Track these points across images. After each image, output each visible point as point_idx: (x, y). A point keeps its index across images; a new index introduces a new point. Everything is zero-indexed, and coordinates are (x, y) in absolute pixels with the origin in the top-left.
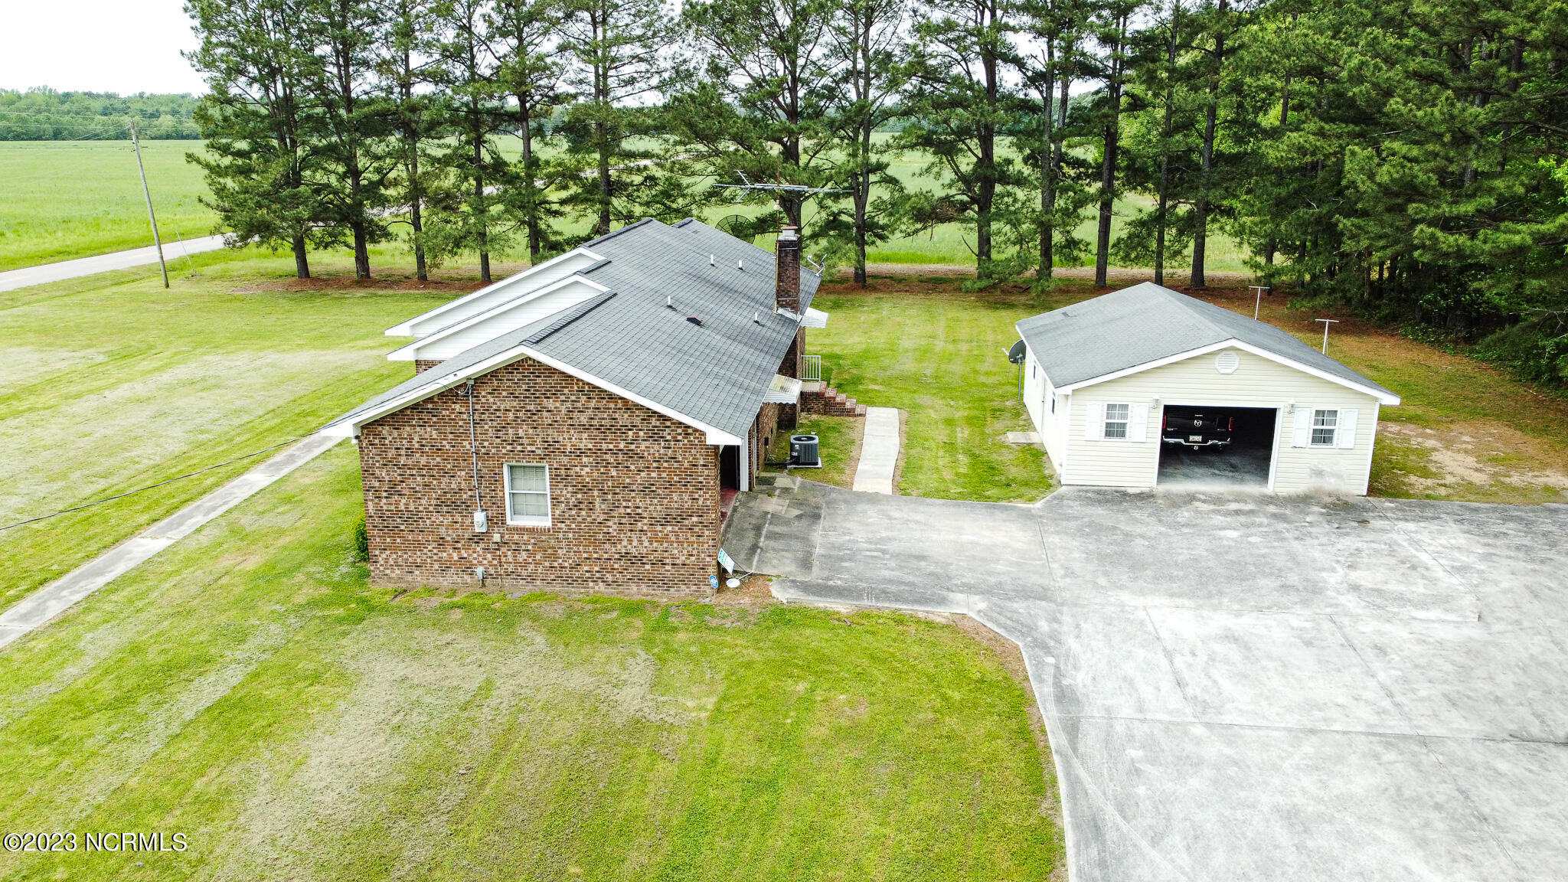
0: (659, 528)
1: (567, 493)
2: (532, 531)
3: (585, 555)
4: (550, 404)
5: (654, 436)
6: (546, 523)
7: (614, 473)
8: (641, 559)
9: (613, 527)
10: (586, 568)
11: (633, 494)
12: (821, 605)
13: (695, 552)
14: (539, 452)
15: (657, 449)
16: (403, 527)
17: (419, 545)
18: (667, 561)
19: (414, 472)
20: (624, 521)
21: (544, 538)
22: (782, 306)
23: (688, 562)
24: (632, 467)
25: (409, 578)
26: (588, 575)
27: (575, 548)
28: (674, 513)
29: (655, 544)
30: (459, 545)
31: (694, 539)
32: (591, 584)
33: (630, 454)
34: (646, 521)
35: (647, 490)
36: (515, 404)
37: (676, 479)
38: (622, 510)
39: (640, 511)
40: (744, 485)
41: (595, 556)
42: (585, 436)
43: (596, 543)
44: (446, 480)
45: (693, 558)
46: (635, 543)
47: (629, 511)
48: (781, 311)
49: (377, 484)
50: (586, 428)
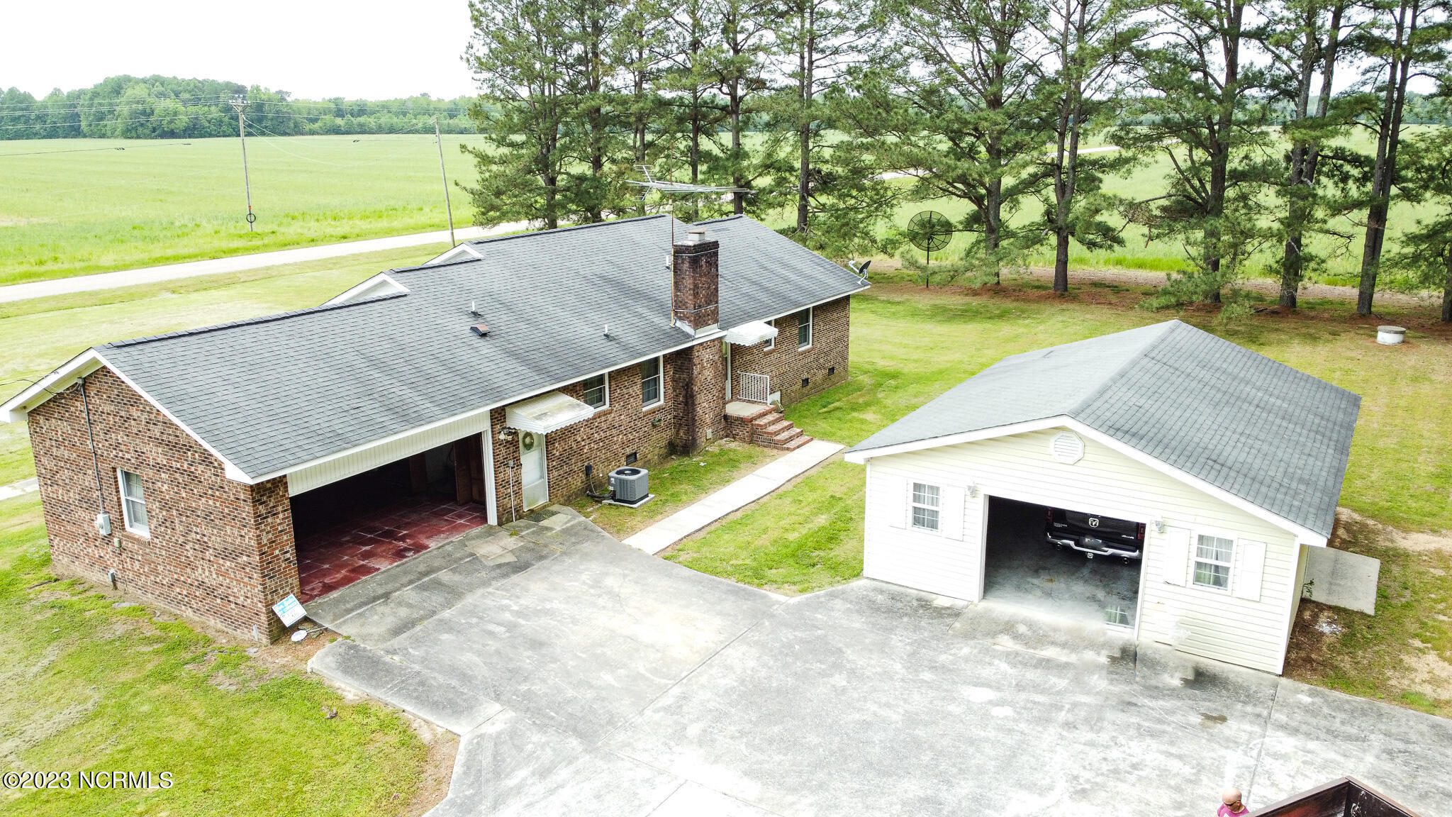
0: (221, 561)
1: (155, 508)
2: (139, 541)
3: (176, 576)
6: (146, 535)
7: (184, 495)
8: (210, 591)
9: (190, 553)
10: (178, 590)
11: (199, 520)
12: (337, 684)
13: (249, 595)
14: (133, 461)
16: (63, 517)
17: (74, 537)
18: (231, 599)
19: (63, 464)
20: (197, 547)
21: (148, 550)
22: (680, 319)
23: (245, 604)
24: (195, 491)
25: (72, 567)
26: (180, 597)
27: (168, 568)
28: (230, 548)
29: (221, 578)
30: (97, 544)
31: (246, 580)
32: (183, 608)
33: (194, 477)
34: (211, 551)
35: (208, 518)
36: (112, 408)
37: (226, 510)
38: (193, 535)
39: (206, 539)
40: (492, 518)
41: (182, 579)
42: (160, 450)
43: (182, 566)
44: (81, 476)
45: (249, 601)
46: (207, 573)
47: (198, 537)
48: (679, 324)
49: (44, 471)
50: (160, 443)
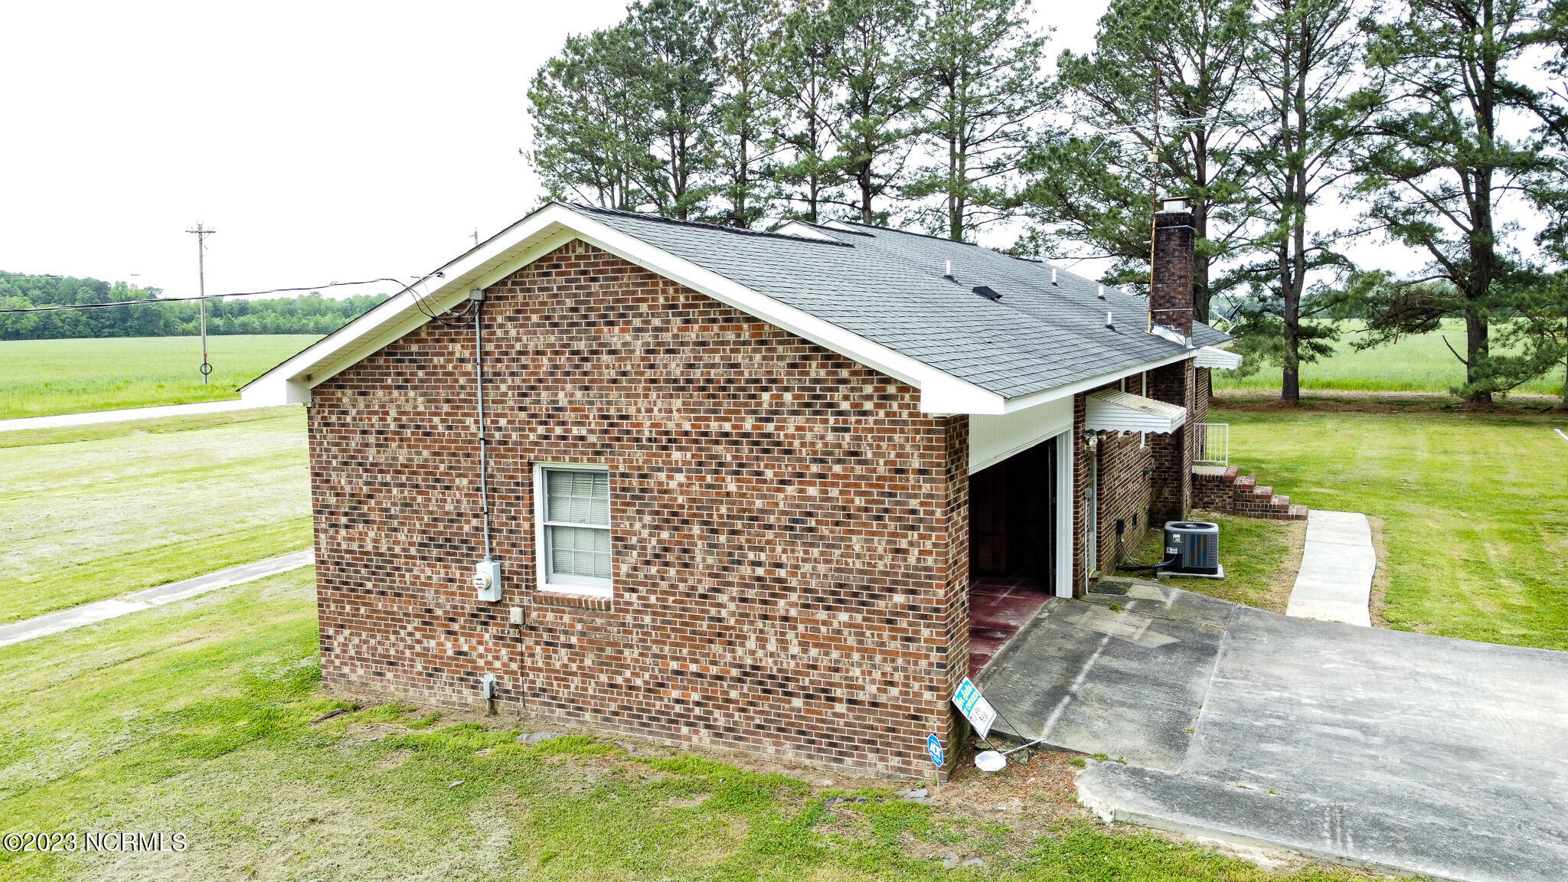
0: (822, 615)
1: (640, 527)
2: (576, 605)
3: (674, 665)
4: (615, 337)
5: (815, 403)
6: (602, 590)
7: (732, 487)
8: (780, 684)
9: (729, 610)
10: (676, 694)
11: (770, 535)
12: (1202, 839)
13: (898, 677)
14: (592, 439)
15: (820, 432)
16: (369, 585)
17: (392, 623)
18: (839, 693)
19: (388, 478)
20: (750, 594)
21: (599, 621)
22: (1160, 323)
23: (883, 699)
24: (769, 474)
25: (377, 685)
26: (678, 708)
27: (655, 649)
28: (854, 582)
29: (814, 652)
30: (455, 627)
31: (896, 645)
32: (685, 730)
33: (767, 445)
34: (794, 597)
35: (799, 527)
36: (552, 339)
37: (859, 501)
38: (746, 570)
39: (782, 573)
40: (1064, 586)
41: (693, 668)
42: (677, 403)
43: (698, 641)
44: (435, 495)
45: (894, 691)
46: (772, 646)
47: (760, 571)
48: (1158, 330)
49: (333, 500)
50: (679, 387)
